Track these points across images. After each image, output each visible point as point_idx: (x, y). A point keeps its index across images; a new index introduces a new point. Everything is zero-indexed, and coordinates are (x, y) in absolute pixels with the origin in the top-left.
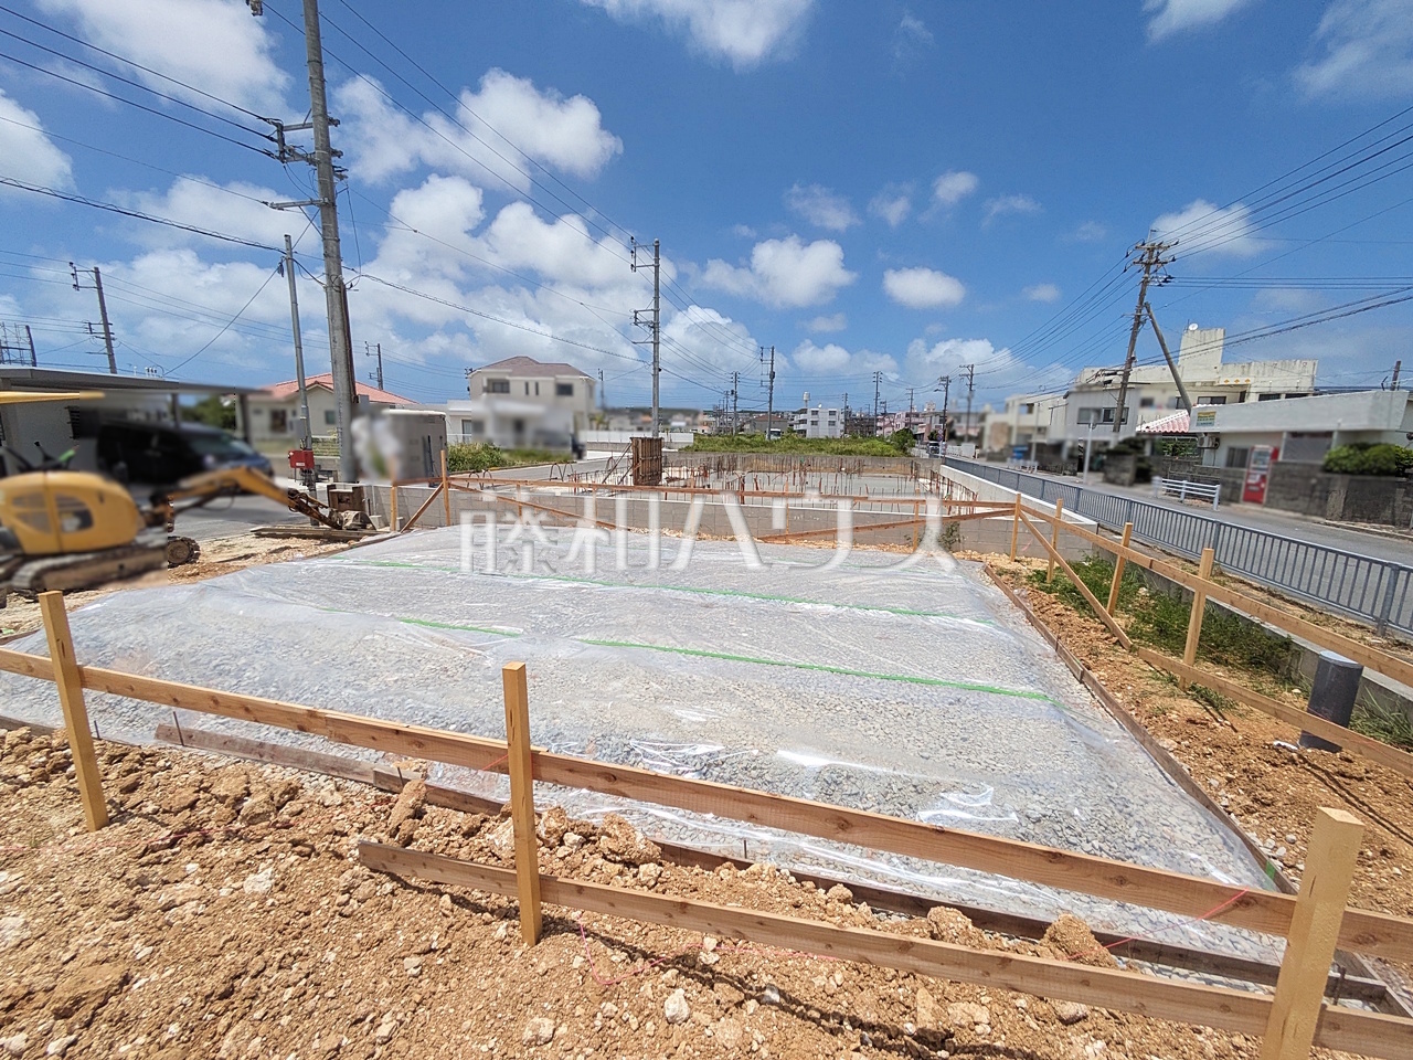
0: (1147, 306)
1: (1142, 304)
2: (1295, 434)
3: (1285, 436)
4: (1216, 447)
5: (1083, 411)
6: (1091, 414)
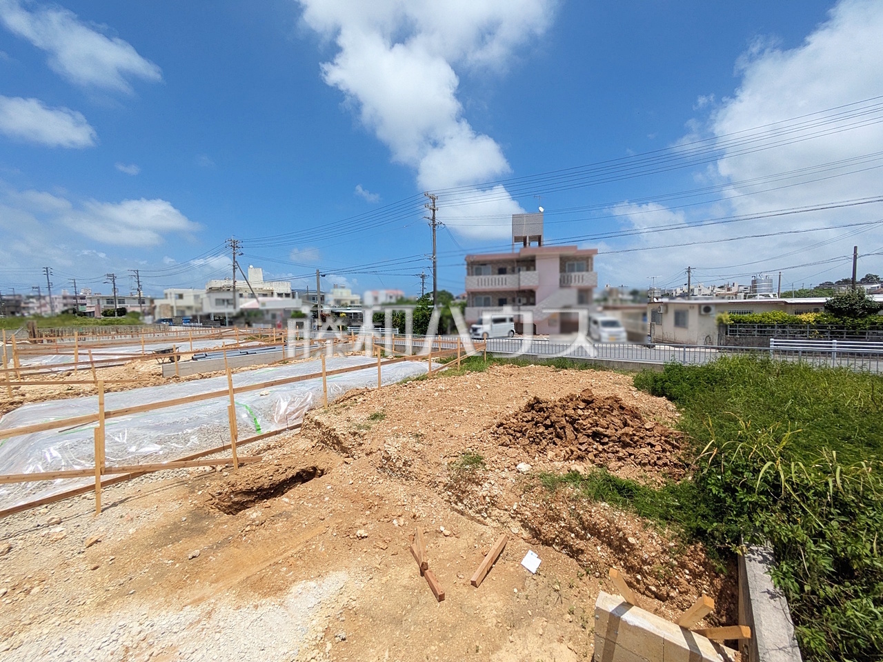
0: (236, 262)
1: (235, 262)
2: (285, 309)
3: (282, 310)
4: (268, 313)
5: (217, 300)
6: (221, 301)
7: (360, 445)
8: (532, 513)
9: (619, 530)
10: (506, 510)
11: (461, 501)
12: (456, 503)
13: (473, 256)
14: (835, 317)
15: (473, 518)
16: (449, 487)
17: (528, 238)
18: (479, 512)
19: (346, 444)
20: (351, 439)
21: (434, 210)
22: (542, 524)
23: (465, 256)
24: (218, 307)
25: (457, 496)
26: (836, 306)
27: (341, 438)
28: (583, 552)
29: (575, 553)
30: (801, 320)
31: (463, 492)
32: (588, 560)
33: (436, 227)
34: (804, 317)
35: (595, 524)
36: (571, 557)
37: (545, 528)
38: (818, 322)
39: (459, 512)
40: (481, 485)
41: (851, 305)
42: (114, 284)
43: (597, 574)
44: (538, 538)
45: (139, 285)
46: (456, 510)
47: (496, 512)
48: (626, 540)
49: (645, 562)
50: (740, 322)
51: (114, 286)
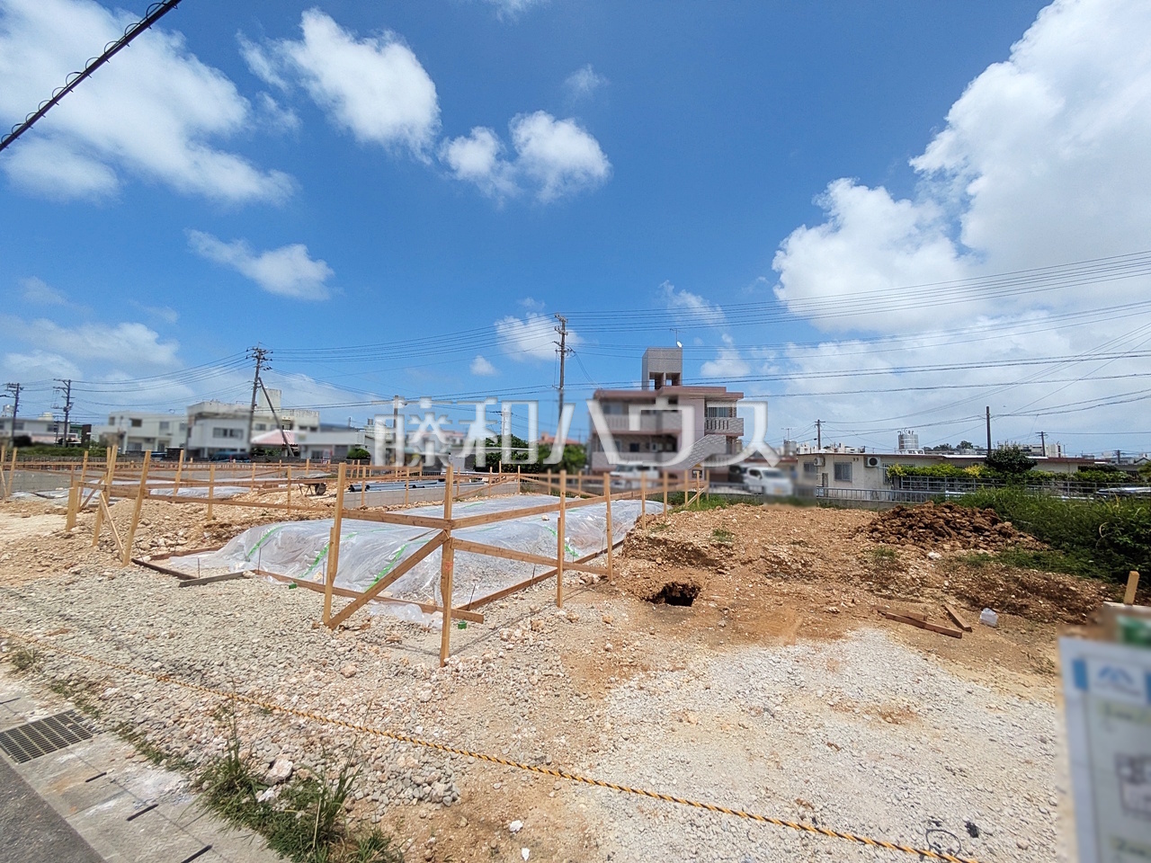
0: (260, 379)
1: (257, 378)
2: (337, 446)
3: (334, 447)
4: (306, 451)
5: (215, 429)
6: (222, 432)
7: (731, 555)
8: (968, 586)
9: (1059, 583)
10: (938, 588)
11: (886, 588)
12: (879, 590)
13: (604, 391)
14: (997, 471)
15: (904, 600)
16: (865, 578)
17: (665, 375)
18: (911, 593)
19: (712, 557)
20: (716, 551)
21: (563, 335)
22: (979, 593)
23: (594, 391)
24: (217, 440)
25: (881, 583)
26: (997, 460)
27: (704, 550)
28: (1026, 607)
29: (1017, 610)
30: (967, 474)
31: (887, 579)
32: (1034, 612)
33: (565, 354)
34: (969, 470)
35: (1034, 583)
36: (1013, 614)
37: (983, 595)
38: (983, 476)
39: (885, 597)
40: (905, 571)
41: (1010, 460)
42: (17, 398)
43: (1047, 621)
44: (976, 604)
45: (68, 403)
46: (881, 596)
47: (928, 590)
48: (1068, 589)
49: (1087, 602)
50: (912, 474)
51: (17, 401)
